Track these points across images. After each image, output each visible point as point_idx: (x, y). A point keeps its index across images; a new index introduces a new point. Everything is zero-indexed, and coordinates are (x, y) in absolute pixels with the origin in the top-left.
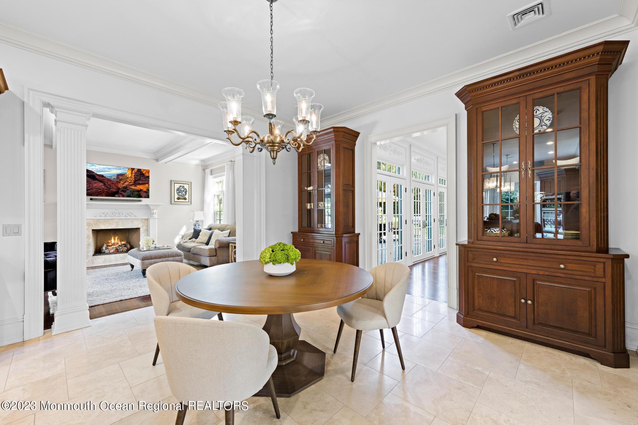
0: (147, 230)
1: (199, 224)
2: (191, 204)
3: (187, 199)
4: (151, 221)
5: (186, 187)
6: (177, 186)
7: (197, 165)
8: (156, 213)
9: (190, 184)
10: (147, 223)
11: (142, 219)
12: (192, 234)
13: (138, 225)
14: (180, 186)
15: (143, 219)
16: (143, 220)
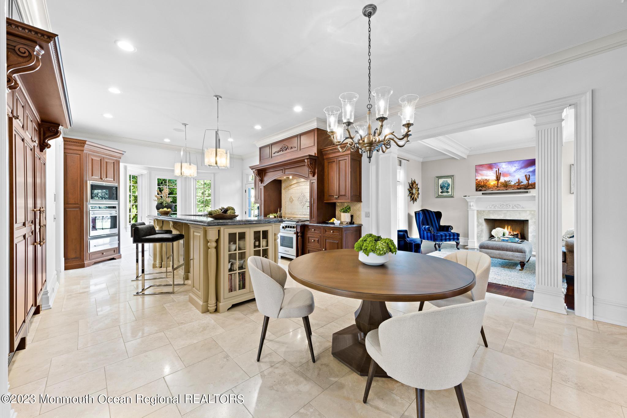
13: (525, 217)
16: (532, 212)
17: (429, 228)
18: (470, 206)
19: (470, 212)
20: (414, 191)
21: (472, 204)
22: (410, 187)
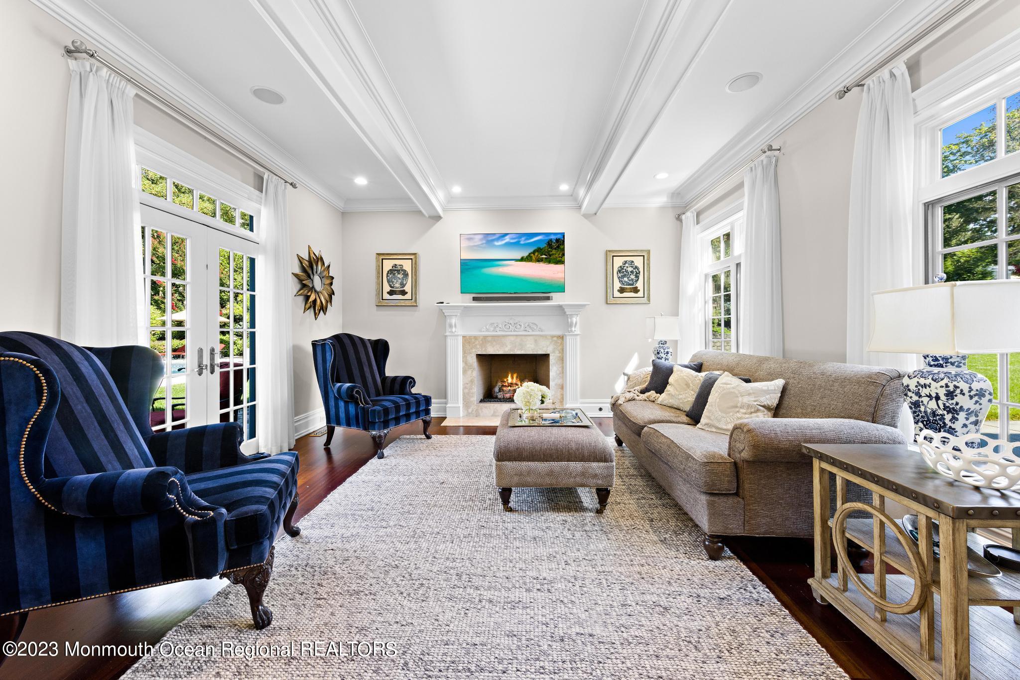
0: (562, 360)
1: (666, 350)
2: (649, 301)
3: (639, 291)
4: (568, 340)
5: (638, 262)
6: (618, 262)
7: (663, 208)
8: (576, 323)
9: (646, 255)
10: (562, 344)
11: (553, 337)
12: (649, 378)
13: (545, 349)
14: (626, 262)
15: (555, 336)
16: (555, 339)
17: (350, 389)
18: (451, 326)
19: (449, 341)
20: (317, 282)
21: (453, 321)
22: (304, 270)
